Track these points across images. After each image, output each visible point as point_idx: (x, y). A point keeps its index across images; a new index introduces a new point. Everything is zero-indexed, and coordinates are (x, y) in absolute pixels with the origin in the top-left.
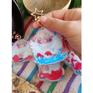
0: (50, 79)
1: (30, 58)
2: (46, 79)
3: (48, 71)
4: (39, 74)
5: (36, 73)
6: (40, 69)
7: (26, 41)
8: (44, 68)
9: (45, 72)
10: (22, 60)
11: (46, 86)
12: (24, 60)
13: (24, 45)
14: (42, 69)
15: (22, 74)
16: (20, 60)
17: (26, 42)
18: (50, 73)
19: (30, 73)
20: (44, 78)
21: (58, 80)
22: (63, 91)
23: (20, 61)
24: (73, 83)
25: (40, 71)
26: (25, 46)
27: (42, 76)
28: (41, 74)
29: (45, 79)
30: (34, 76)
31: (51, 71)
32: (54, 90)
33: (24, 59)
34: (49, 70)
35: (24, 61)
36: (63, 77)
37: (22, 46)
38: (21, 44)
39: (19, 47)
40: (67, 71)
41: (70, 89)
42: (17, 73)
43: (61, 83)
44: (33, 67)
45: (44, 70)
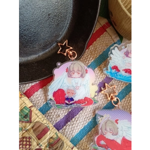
1: (86, 102)
3: (116, 136)
5: (90, 133)
6: (101, 129)
7: (86, 68)
9: (109, 136)
10: (71, 102)
12: (75, 104)
13: (80, 75)
14: (105, 129)
15: (65, 127)
16: (67, 102)
17: (86, 70)
18: (119, 141)
19: (79, 130)
20: (105, 147)
23: (67, 104)
26: (82, 76)
27: (102, 142)
28: (102, 137)
29: (107, 149)
30: (85, 137)
33: (76, 102)
34: (118, 135)
35: (74, 106)
37: (76, 75)
38: (76, 69)
39: (70, 76)
42: (56, 124)
44: (87, 120)
45: (109, 133)
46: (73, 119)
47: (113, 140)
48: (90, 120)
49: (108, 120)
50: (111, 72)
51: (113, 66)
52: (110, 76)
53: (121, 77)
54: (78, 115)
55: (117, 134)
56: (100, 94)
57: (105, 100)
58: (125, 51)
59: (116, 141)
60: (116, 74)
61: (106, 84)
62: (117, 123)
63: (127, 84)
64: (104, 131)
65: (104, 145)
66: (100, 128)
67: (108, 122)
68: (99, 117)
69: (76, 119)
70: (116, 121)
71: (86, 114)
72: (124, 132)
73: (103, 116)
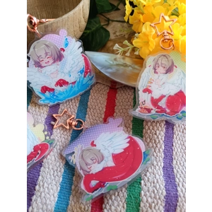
0: (119, 179)
1: (39, 152)
2: (108, 184)
3: (104, 162)
4: (84, 183)
8: (89, 161)
9: (96, 168)
11: (116, 204)
14: (87, 164)
18: (111, 163)
20: (100, 185)
21: (139, 170)
22: (165, 193)
24: (174, 162)
25: (81, 172)
27: (94, 183)
29: (103, 186)
30: (71, 198)
31: (111, 158)
32: (142, 205)
34: (105, 159)
36: (147, 156)
40: (148, 140)
41: (177, 180)
43: (148, 174)
44: (59, 174)
45: (93, 165)
46: (37, 187)
47: (104, 169)
48: (63, 170)
49: (83, 151)
50: (47, 99)
51: (40, 89)
52: (51, 104)
53: (64, 95)
54: (40, 177)
55: (103, 158)
56: (54, 130)
57: (65, 133)
58: (33, 63)
59: (108, 168)
60: (54, 95)
61: (54, 115)
62: (95, 145)
63: (79, 98)
64: (86, 168)
65: (97, 184)
66: (79, 168)
67: (84, 153)
68: (70, 158)
69: (41, 183)
70: (93, 144)
71: (51, 167)
72: (109, 149)
73: (73, 153)
